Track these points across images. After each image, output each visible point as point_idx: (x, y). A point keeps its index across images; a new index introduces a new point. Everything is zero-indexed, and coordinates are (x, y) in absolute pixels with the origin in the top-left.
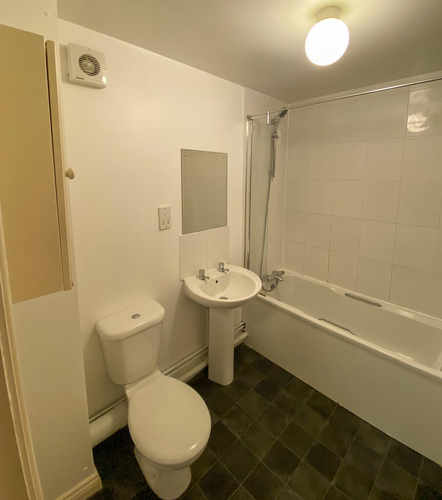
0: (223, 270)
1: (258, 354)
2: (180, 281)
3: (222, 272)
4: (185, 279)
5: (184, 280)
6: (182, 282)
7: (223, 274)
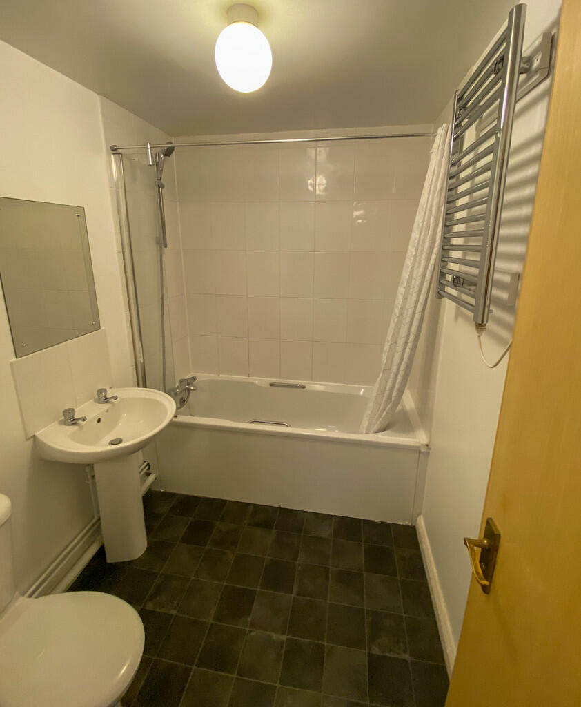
0: (106, 400)
1: (174, 495)
2: (27, 440)
3: (106, 402)
4: (37, 434)
5: (34, 436)
6: (31, 441)
7: (107, 406)
